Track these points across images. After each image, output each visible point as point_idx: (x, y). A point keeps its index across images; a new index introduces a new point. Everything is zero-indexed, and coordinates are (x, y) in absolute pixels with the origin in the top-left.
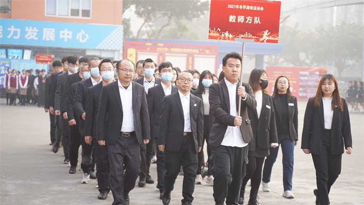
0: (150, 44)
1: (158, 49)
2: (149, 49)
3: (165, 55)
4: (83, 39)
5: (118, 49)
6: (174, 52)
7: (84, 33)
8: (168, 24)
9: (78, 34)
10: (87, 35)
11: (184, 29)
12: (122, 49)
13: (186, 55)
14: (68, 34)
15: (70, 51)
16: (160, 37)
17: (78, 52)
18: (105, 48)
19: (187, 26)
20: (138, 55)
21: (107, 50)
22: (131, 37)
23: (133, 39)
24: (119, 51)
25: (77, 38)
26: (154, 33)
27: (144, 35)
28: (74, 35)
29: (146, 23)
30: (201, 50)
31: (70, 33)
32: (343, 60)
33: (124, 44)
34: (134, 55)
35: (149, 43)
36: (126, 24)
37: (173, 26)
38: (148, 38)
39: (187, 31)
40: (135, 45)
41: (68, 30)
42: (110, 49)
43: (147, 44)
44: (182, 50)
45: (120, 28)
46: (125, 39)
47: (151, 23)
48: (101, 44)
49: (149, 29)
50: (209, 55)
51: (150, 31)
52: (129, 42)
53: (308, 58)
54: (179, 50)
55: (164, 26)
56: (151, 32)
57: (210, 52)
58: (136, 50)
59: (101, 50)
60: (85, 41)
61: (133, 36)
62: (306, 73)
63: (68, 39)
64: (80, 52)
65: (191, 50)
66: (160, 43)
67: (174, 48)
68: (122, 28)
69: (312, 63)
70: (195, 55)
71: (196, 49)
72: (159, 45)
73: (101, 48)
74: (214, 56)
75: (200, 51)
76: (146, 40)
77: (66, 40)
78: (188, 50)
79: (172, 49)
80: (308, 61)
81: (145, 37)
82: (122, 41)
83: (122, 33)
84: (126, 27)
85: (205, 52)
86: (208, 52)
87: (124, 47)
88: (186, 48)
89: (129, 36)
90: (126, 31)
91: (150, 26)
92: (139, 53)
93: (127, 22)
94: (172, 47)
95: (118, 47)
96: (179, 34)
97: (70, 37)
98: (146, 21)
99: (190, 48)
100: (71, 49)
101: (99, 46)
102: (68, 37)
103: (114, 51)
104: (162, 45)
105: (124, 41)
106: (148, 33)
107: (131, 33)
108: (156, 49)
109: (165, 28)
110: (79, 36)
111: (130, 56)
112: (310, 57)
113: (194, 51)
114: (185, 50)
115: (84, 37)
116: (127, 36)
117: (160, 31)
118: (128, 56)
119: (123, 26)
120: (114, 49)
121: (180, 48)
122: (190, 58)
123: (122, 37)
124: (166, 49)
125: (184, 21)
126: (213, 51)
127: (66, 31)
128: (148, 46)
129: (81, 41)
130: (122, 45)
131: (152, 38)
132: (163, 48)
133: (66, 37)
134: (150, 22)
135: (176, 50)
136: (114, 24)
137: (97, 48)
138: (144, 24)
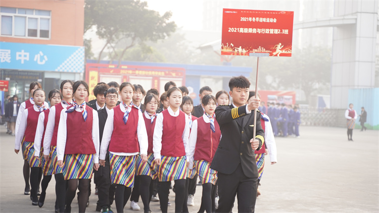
0: (113, 67)
1: (122, 72)
2: (112, 71)
3: (129, 78)
4: (41, 61)
5: (79, 71)
6: (139, 75)
7: (42, 54)
8: (132, 46)
9: (36, 56)
10: (45, 57)
11: (149, 50)
12: (83, 71)
13: (151, 78)
14: (25, 56)
15: (26, 73)
16: (123, 59)
17: (35, 74)
18: (65, 71)
19: (152, 48)
20: (101, 78)
21: (68, 73)
22: (92, 58)
23: (95, 61)
24: (80, 73)
25: (35, 60)
26: (116, 55)
27: (105, 56)
28: (32, 57)
29: (109, 45)
30: (167, 72)
31: (28, 54)
32: (310, 83)
33: (85, 66)
34: (96, 78)
35: (112, 65)
36: (87, 44)
37: (137, 47)
38: (109, 60)
39: (152, 52)
40: (97, 67)
41: (25, 52)
42: (70, 71)
43: (110, 66)
44: (147, 73)
45: (82, 50)
46: (86, 61)
47: (113, 45)
48: (61, 66)
49: (111, 50)
50: (176, 77)
51: (112, 52)
52: (91, 64)
53: (275, 81)
54: (144, 73)
55: (127, 48)
56: (113, 54)
57: (177, 75)
58: (99, 72)
59: (61, 73)
60: (44, 62)
61: (95, 58)
62: (275, 97)
63: (25, 61)
64: (38, 74)
65: (157, 73)
66: (124, 66)
67: (139, 70)
68: (84, 50)
69: (279, 87)
70: (161, 78)
71: (161, 71)
72: (123, 67)
73: (61, 71)
74: (181, 79)
75: (166, 74)
76: (108, 62)
77: (23, 62)
78: (153, 73)
79: (137, 72)
80: (275, 85)
81: (106, 59)
82: (83, 63)
83: (84, 54)
84: (87, 48)
85: (171, 75)
86: (174, 74)
87: (85, 69)
88: (152, 71)
89: (89, 57)
90: (88, 53)
91: (113, 48)
92: (101, 75)
93: (88, 43)
94: (136, 69)
95: (79, 69)
96: (142, 56)
97: (27, 58)
98: (108, 42)
99: (155, 71)
100: (28, 72)
101: (59, 68)
102: (25, 58)
103: (75, 73)
104: (126, 67)
105: (85, 63)
106: (110, 54)
107: (93, 55)
108: (119, 72)
109: (128, 50)
110: (37, 57)
111: (92, 79)
112: (277, 80)
113: (160, 73)
114: (150, 73)
115: (42, 58)
116: (87, 58)
117: (124, 52)
118: (90, 79)
119: (84, 47)
120: (74, 71)
121: (146, 71)
122: (156, 81)
123: (83, 59)
124: (131, 72)
125: (148, 43)
126: (180, 74)
127: (23, 53)
128: (112, 69)
129: (39, 63)
130: (83, 67)
131: (115, 60)
132: (126, 71)
133: (23, 58)
134: (112, 43)
135: (140, 72)
136: (75, 45)
137: (56, 70)
138: (106, 45)
